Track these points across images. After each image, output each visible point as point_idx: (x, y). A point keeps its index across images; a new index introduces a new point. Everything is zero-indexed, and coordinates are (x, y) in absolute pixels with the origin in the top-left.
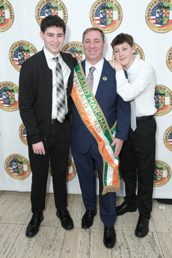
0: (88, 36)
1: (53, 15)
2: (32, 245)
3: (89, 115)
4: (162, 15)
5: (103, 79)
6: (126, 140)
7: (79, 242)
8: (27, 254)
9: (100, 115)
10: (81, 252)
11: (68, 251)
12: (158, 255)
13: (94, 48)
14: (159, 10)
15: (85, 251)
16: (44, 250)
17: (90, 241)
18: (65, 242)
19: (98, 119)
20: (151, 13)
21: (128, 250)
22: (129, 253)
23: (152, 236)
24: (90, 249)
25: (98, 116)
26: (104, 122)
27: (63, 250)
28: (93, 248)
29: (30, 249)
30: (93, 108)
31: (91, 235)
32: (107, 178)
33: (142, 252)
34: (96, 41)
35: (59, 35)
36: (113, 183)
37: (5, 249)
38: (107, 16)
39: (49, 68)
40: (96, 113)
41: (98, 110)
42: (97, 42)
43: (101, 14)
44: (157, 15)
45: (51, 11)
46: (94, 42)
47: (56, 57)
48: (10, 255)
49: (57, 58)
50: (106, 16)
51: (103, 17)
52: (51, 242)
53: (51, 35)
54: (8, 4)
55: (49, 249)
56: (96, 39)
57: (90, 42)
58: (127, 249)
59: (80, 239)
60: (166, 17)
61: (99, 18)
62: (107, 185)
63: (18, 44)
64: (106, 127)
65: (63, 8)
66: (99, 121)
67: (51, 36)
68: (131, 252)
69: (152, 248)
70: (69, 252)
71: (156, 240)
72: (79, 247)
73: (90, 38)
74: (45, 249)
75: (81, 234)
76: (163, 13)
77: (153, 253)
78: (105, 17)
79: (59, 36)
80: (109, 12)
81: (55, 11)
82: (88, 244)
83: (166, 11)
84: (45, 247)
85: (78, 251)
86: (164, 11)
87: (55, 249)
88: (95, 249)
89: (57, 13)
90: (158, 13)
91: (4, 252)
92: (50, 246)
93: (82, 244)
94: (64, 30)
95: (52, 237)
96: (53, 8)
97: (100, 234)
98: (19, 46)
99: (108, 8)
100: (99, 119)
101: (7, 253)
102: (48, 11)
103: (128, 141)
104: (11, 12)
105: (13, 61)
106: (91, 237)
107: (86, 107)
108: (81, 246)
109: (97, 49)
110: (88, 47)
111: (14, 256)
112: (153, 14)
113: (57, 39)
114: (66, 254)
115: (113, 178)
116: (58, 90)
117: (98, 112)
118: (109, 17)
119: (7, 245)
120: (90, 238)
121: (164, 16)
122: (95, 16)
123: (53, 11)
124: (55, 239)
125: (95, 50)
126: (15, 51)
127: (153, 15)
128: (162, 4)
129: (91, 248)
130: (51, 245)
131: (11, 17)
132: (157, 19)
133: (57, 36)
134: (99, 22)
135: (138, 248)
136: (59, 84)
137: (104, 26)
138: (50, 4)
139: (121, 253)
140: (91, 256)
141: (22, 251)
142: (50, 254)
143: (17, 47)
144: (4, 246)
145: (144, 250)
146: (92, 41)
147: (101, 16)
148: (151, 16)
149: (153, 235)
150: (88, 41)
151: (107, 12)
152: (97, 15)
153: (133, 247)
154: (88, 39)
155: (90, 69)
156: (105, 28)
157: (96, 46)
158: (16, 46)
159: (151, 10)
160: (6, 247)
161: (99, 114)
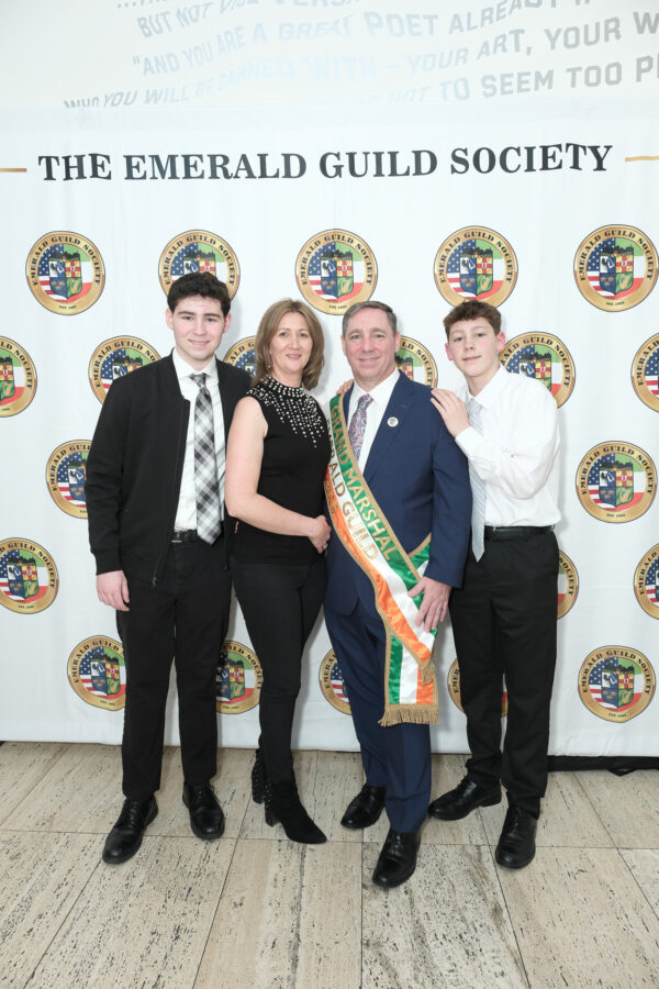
0: (355, 323)
1: (202, 272)
2: (136, 888)
3: (346, 515)
4: (475, 270)
5: (389, 422)
6: (458, 586)
7: (271, 877)
8: (122, 915)
9: (372, 514)
10: (275, 905)
11: (238, 902)
12: (491, 907)
13: (371, 351)
14: (466, 259)
15: (288, 900)
16: (170, 902)
17: (302, 874)
18: (232, 878)
19: (366, 523)
20: (449, 266)
21: (408, 896)
22: (412, 902)
23: (477, 856)
24: (300, 895)
25: (367, 516)
26: (386, 532)
27: (225, 901)
28: (310, 893)
29: (132, 899)
30: (355, 497)
31: (306, 859)
32: (402, 681)
33: (447, 898)
34: (377, 333)
35: (209, 317)
36: (417, 698)
37: (60, 900)
38: (340, 274)
39: (182, 397)
40: (361, 509)
41: (366, 502)
42: (379, 336)
43: (323, 269)
44: (464, 271)
45: (197, 264)
46: (371, 336)
47: (200, 373)
48: (72, 915)
49: (204, 377)
50: (335, 272)
51: (328, 275)
52: (192, 880)
53: (189, 316)
54: (90, 248)
55: (184, 897)
56: (376, 330)
57: (362, 336)
58: (406, 893)
59: (273, 868)
60: (485, 274)
61: (318, 278)
62: (401, 701)
63: (112, 345)
64: (391, 544)
65: (229, 255)
66: (371, 531)
67: (188, 318)
68: (416, 899)
69: (476, 889)
70: (241, 904)
71: (486, 865)
72: (270, 890)
73: (360, 327)
74: (172, 899)
75: (276, 857)
76: (478, 266)
77: (477, 901)
78: (333, 276)
79: (210, 320)
80: (344, 263)
81: (207, 264)
82: (297, 883)
83: (484, 261)
84: (173, 894)
85: (266, 901)
86: (480, 261)
87: (201, 897)
88: (315, 896)
89: (214, 269)
90: (465, 264)
91: (55, 908)
92: (187, 889)
93: (280, 883)
94: (226, 308)
95: (195, 866)
96: (203, 255)
97: (332, 854)
98: (114, 349)
99: (340, 255)
100: (370, 525)
101: (63, 913)
102: (190, 262)
103: (463, 588)
104: (97, 268)
105: (98, 386)
106: (306, 865)
107: (339, 495)
108: (275, 887)
109: (378, 354)
110: (358, 350)
111: (84, 918)
112: (453, 267)
113: (203, 327)
114: (232, 912)
115: (419, 684)
116: (198, 456)
117: (368, 505)
118: (345, 276)
119: (65, 889)
120: (302, 866)
121: (480, 271)
122: (309, 274)
123: (202, 264)
124: (203, 871)
125: (373, 356)
126: (105, 363)
127: (454, 271)
128: (474, 244)
129: (303, 893)
130: (190, 889)
131: (97, 278)
132: (464, 280)
133: (204, 320)
134: (319, 288)
135: (437, 890)
136: (201, 442)
137: (333, 297)
138: (196, 247)
139: (388, 904)
140: (302, 914)
141: (108, 905)
142: (187, 911)
143: (111, 352)
144: (59, 892)
145: (452, 894)
146: (367, 335)
147: (325, 274)
148: (448, 272)
149: (480, 854)
150: (358, 335)
151: (340, 264)
152: (314, 270)
153: (423, 886)
154: (356, 331)
155: (361, 400)
156: (334, 301)
157: (376, 346)
158: (108, 349)
159: (447, 259)
160: (63, 896)
161: (370, 511)
